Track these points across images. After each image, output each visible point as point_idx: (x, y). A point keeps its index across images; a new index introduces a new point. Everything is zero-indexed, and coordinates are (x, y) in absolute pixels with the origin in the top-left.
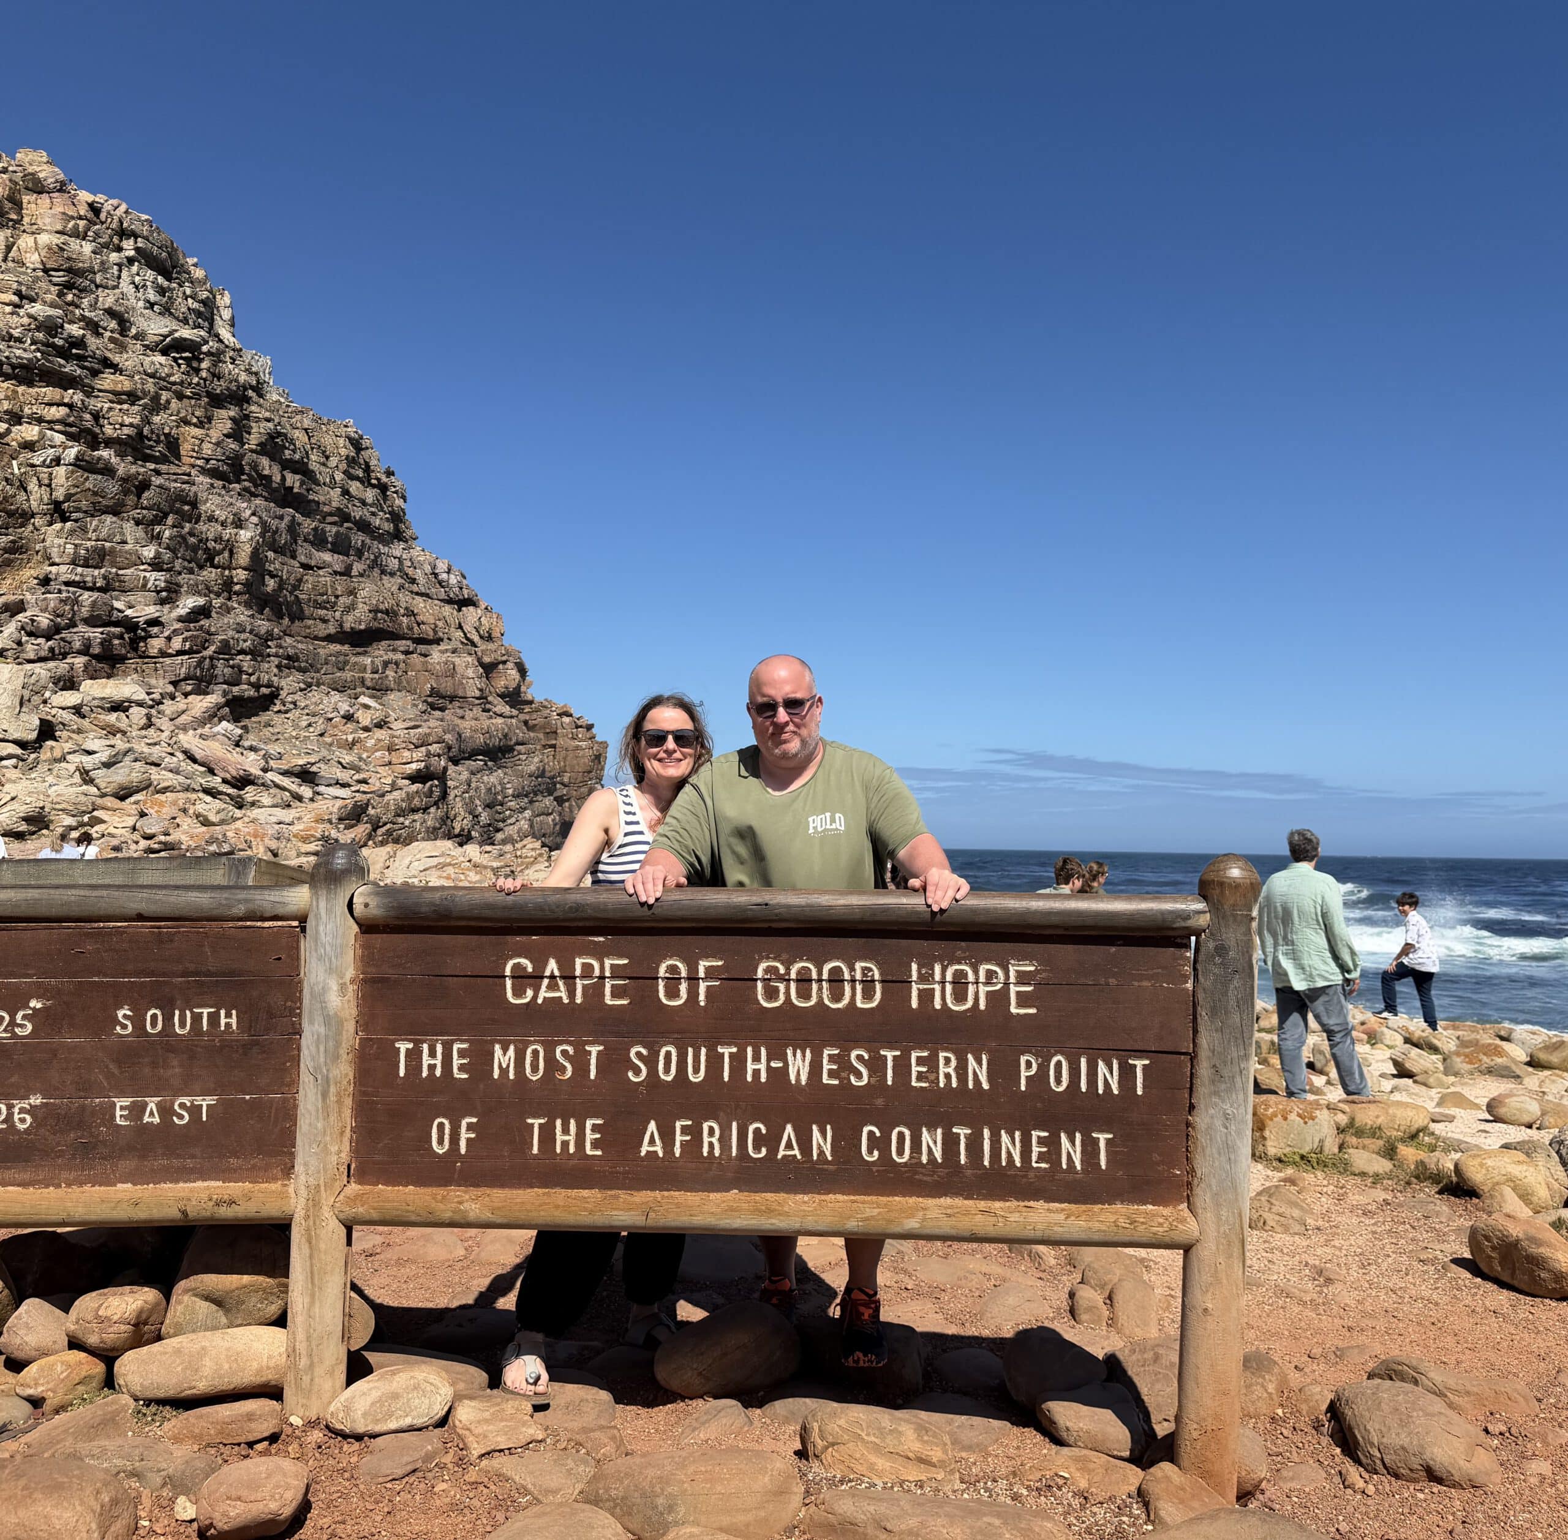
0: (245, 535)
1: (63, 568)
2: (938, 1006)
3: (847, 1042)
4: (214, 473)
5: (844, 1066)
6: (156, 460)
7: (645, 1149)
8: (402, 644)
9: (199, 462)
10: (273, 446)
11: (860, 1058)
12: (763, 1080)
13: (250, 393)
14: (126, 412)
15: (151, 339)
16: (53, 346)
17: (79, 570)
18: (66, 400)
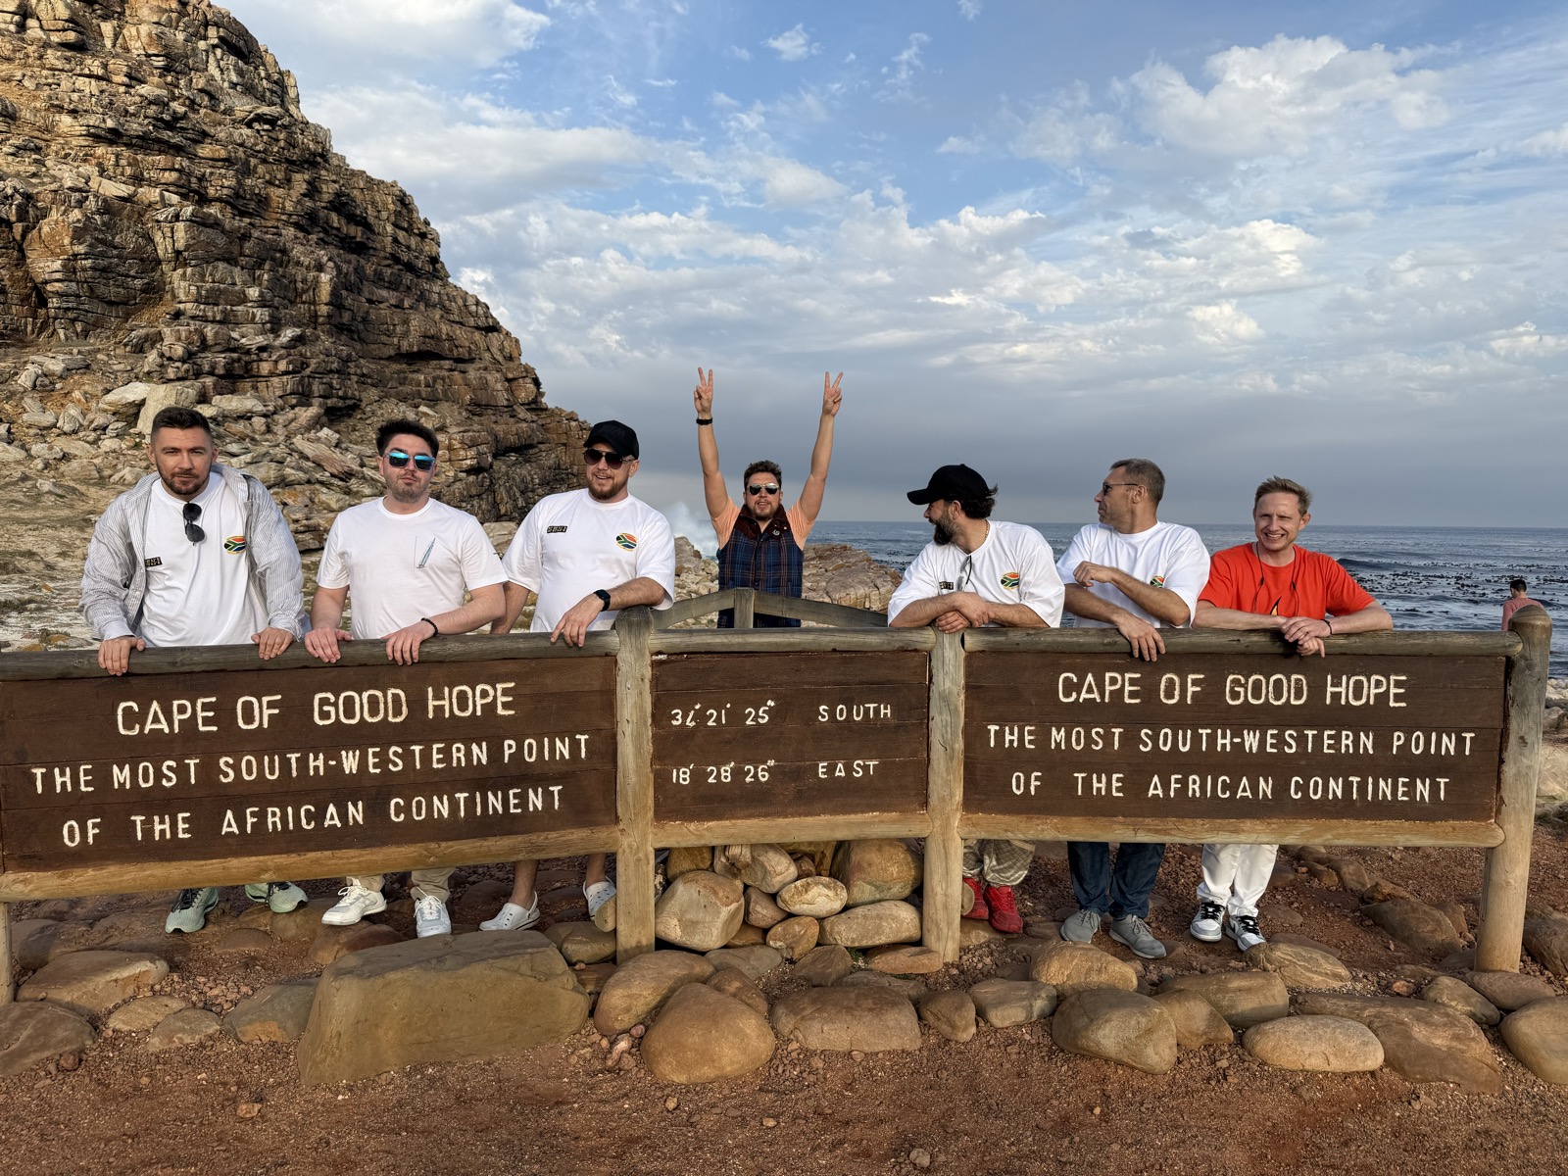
0: (325, 278)
1: (189, 305)
2: (1343, 702)
3: (1282, 726)
4: (297, 226)
5: (1281, 742)
6: (250, 215)
7: (1151, 792)
8: (447, 364)
9: (284, 217)
10: (341, 204)
11: (1291, 736)
12: (1228, 750)
13: (319, 159)
14: (224, 177)
15: (239, 115)
16: (162, 120)
17: (202, 307)
18: (177, 166)
